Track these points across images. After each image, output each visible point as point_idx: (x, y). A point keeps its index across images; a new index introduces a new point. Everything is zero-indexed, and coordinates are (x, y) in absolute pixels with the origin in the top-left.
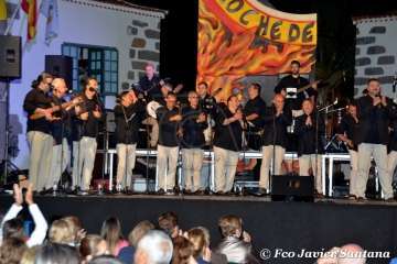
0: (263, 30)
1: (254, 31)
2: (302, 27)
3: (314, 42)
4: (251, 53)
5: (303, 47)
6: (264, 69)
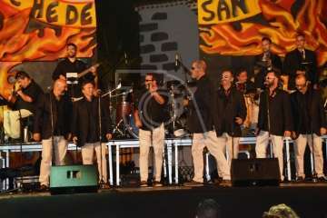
0: (37, 12)
1: (27, 13)
2: (80, 8)
3: (94, 24)
4: (26, 37)
5: (82, 30)
6: (43, 54)
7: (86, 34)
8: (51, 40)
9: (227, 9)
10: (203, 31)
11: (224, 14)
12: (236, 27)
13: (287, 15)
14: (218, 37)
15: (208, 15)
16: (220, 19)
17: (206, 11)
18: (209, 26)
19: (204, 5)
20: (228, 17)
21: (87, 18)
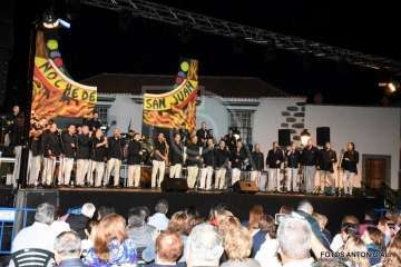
7: (91, 106)
8: (73, 107)
11: (156, 106)
12: (160, 113)
13: (181, 112)
14: (152, 117)
15: (149, 106)
16: (154, 108)
18: (149, 111)
19: (147, 101)
21: (92, 98)
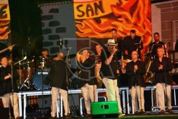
3: (9, 18)
7: (3, 24)
9: (92, 10)
10: (77, 23)
11: (90, 13)
13: (127, 14)
14: (87, 27)
15: (81, 14)
16: (88, 16)
17: (79, 11)
18: (81, 20)
19: (78, 7)
20: (93, 15)
21: (4, 15)
